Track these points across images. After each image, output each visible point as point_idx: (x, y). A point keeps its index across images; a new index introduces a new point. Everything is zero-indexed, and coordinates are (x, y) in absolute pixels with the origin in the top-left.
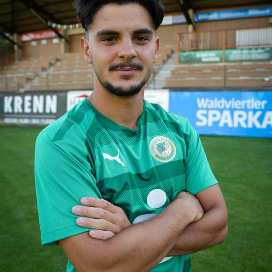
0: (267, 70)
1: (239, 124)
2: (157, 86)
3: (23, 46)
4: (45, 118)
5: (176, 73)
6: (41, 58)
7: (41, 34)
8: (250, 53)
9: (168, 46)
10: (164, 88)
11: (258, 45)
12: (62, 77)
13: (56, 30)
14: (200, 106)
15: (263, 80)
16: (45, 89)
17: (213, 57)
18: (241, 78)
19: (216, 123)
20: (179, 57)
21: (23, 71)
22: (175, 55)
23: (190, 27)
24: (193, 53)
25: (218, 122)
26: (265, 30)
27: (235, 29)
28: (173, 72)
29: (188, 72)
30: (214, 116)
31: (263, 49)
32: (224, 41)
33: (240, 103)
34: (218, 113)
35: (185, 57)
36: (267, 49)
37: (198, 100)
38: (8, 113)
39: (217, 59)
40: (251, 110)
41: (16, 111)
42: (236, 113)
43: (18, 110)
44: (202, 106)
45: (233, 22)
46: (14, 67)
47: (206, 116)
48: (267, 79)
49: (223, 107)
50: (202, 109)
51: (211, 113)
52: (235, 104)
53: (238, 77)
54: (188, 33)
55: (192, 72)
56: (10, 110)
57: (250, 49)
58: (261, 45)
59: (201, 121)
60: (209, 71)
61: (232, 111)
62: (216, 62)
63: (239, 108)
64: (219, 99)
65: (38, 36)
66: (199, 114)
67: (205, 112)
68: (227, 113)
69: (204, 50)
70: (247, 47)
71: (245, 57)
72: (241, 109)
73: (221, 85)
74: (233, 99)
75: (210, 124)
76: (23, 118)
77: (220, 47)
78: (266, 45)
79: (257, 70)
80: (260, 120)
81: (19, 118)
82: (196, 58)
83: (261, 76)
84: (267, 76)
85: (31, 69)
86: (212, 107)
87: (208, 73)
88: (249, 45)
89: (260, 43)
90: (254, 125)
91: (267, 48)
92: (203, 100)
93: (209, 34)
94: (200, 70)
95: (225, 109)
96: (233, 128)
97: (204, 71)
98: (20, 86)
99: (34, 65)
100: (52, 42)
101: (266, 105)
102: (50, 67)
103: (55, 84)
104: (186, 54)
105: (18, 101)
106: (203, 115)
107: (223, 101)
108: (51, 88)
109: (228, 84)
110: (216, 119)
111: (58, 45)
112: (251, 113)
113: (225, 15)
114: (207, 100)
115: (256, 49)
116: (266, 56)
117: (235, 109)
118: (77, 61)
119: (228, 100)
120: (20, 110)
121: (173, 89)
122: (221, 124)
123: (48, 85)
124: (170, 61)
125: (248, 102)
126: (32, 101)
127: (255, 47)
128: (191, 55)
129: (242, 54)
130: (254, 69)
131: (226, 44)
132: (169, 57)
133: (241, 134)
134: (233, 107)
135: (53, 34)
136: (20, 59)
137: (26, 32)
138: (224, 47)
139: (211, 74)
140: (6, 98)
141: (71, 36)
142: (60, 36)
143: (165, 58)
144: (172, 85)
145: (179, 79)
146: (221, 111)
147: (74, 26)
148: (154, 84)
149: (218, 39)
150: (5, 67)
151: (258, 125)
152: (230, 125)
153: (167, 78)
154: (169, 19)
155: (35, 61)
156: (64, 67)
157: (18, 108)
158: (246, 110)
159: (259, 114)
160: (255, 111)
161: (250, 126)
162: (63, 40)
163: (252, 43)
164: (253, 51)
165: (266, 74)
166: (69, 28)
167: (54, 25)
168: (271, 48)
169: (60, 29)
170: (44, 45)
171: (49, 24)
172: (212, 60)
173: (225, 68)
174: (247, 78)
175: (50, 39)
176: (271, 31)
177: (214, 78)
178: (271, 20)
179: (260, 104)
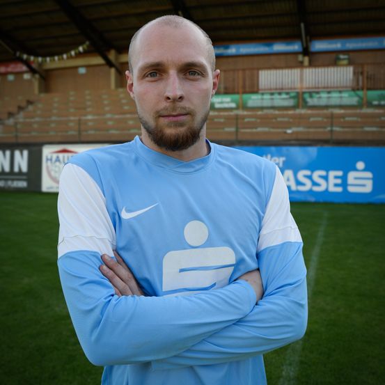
0: (291, 120)
4: (13, 180)
6: (7, 99)
7: (7, 66)
8: (272, 99)
11: (282, 89)
12: (35, 126)
13: (27, 63)
15: (285, 133)
16: (13, 141)
17: (228, 103)
18: (260, 129)
26: (290, 71)
27: (259, 69)
31: (287, 93)
32: (241, 84)
36: (292, 95)
39: (233, 105)
45: (256, 58)
48: (289, 131)
53: (256, 128)
57: (272, 94)
58: (285, 89)
60: (222, 120)
62: (231, 109)
65: (2, 69)
70: (269, 91)
71: (267, 103)
73: (233, 138)
77: (236, 90)
78: (291, 89)
79: (279, 119)
83: (282, 128)
84: (290, 128)
87: (221, 123)
88: (271, 89)
89: (284, 87)
91: (293, 92)
97: (216, 120)
100: (22, 77)
101: (284, 162)
102: (18, 112)
103: (26, 135)
108: (20, 141)
109: (240, 137)
111: (29, 81)
113: (245, 49)
115: (280, 94)
116: (291, 103)
118: (56, 105)
123: (16, 137)
127: (278, 91)
129: (262, 99)
130: (276, 118)
131: (244, 87)
135: (24, 68)
138: (241, 90)
139: (225, 124)
141: (49, 71)
142: (33, 71)
147: (52, 58)
149: (234, 80)
156: (39, 112)
162: (37, 76)
163: (275, 87)
164: (276, 96)
165: (288, 125)
166: (46, 61)
167: (25, 57)
168: (298, 93)
169: (33, 62)
170: (11, 82)
171: (18, 54)
172: (226, 106)
173: (237, 117)
174: (266, 129)
175: (19, 74)
176: (297, 72)
177: (227, 129)
178: (300, 58)
179: (277, 161)
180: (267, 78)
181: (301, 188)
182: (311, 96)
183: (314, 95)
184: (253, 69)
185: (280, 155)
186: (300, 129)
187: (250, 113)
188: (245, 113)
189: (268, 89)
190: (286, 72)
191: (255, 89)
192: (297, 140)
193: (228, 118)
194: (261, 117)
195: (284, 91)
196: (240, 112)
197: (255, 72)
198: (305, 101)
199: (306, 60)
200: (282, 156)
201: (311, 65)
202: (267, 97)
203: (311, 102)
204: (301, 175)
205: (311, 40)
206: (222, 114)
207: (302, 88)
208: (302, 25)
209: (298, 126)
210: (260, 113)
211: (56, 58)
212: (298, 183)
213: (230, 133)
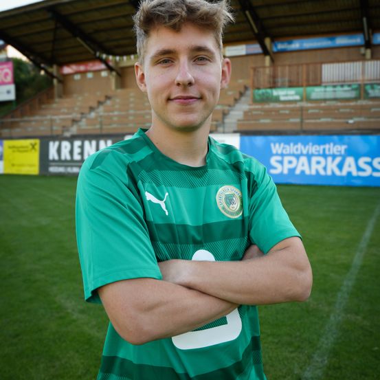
0: (353, 111)
1: (317, 171)
2: (226, 130)
3: (64, 79)
5: (250, 114)
6: (86, 95)
7: (86, 66)
8: (335, 91)
9: (240, 81)
10: (235, 132)
11: (344, 81)
12: (115, 119)
13: (105, 62)
14: (274, 152)
15: (347, 123)
16: (98, 132)
17: (292, 95)
18: (323, 120)
19: (292, 171)
20: (254, 95)
21: (66, 111)
22: (249, 93)
23: (268, 59)
24: (269, 91)
25: (294, 169)
26: (352, 64)
27: (322, 63)
28: (246, 113)
29: (263, 113)
30: (290, 162)
31: (349, 86)
32: (305, 77)
33: (318, 149)
34: (293, 159)
35: (259, 95)
36: (354, 87)
37: (272, 145)
38: (54, 161)
39: (298, 98)
40: (330, 155)
41: (63, 158)
42: (314, 159)
43: (66, 157)
44: (277, 151)
45: (319, 53)
46: (55, 106)
47: (281, 162)
48: (351, 121)
49: (299, 152)
50: (277, 154)
51: (286, 159)
52: (313, 149)
53: (319, 119)
54: (264, 67)
55: (268, 113)
56: (56, 158)
57: (335, 86)
58: (348, 81)
59: (275, 168)
60: (287, 112)
61: (309, 156)
62: (295, 102)
63: (317, 153)
64: (296, 143)
65: (82, 68)
66: (273, 161)
67: (279, 158)
68: (304, 159)
69: (283, 86)
70: (332, 84)
71: (329, 95)
72: (319, 155)
73: (298, 128)
74: (311, 144)
75: (286, 172)
76: (72, 166)
77: (300, 83)
78: (353, 81)
79: (341, 110)
80: (340, 166)
81: (66, 166)
82: (272, 96)
83: (344, 118)
84: (351, 118)
85: (76, 109)
86: (288, 152)
87: (286, 114)
88: (333, 82)
89: (346, 80)
90: (333, 172)
91: (355, 84)
92: (277, 145)
93: (287, 68)
94: (277, 111)
95: (302, 154)
96: (311, 176)
97: (281, 112)
98: (65, 128)
99: (78, 104)
100: (100, 75)
101: (346, 150)
102: (98, 107)
103: (108, 127)
104: (261, 92)
105: (66, 147)
106: (278, 161)
107: (299, 146)
108: (104, 132)
109: (305, 128)
110: (292, 166)
111: (107, 78)
112: (330, 159)
113: (309, 43)
114: (282, 145)
115: (342, 86)
116: (353, 94)
117: (313, 155)
118: (132, 99)
119: (305, 144)
120: (69, 158)
121: (244, 133)
122: (298, 172)
123: (101, 129)
124: (243, 99)
125: (327, 146)
126: (82, 147)
127: (341, 84)
128: (267, 93)
129: (325, 91)
130: (338, 109)
131: (308, 80)
132: (241, 94)
133: (320, 182)
134: (310, 152)
135: (103, 66)
136: (60, 97)
137: (68, 64)
138: (305, 83)
139: (290, 116)
140: (51, 144)
141: (123, 69)
142: (110, 69)
143: (237, 97)
144: (245, 128)
145: (252, 122)
146: (298, 157)
147: (128, 57)
148: (224, 127)
149: (298, 74)
150: (43, 106)
151: (338, 173)
152: (307, 172)
153: (239, 120)
154: (242, 49)
155: (80, 98)
156: (117, 106)
157: (65, 154)
158: (325, 156)
159: (338, 160)
160: (334, 157)
161: (329, 173)
162: (114, 73)
163: (337, 80)
164: (339, 89)
165: (350, 116)
166: (123, 59)
167: (104, 56)
168: (360, 85)
169: (112, 61)
170: (90, 79)
171: (98, 54)
172: (291, 98)
173: (302, 109)
174: (329, 120)
175: (98, 72)
176: (358, 65)
177: (292, 120)
178: (363, 50)
179: (339, 149)
180: (330, 71)
181: (362, 174)
182: (373, 88)
183: (375, 86)
184: (316, 63)
185: (342, 143)
186: (362, 119)
187: (313, 105)
188: (309, 105)
189: (330, 82)
190: (348, 65)
191: (318, 82)
192: (358, 129)
193: (292, 110)
194: (324, 109)
195: (346, 83)
196: (305, 104)
197: (319, 66)
198: (366, 93)
199: (368, 52)
200: (344, 144)
201: (373, 57)
202: (330, 89)
203: (372, 93)
204: (362, 161)
205: (373, 33)
206: (288, 106)
207: (363, 80)
208: (365, 19)
209: (360, 116)
210: (323, 104)
211: (132, 57)
212: (359, 169)
213: (295, 124)
